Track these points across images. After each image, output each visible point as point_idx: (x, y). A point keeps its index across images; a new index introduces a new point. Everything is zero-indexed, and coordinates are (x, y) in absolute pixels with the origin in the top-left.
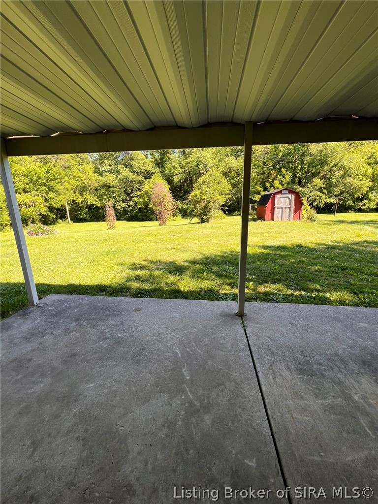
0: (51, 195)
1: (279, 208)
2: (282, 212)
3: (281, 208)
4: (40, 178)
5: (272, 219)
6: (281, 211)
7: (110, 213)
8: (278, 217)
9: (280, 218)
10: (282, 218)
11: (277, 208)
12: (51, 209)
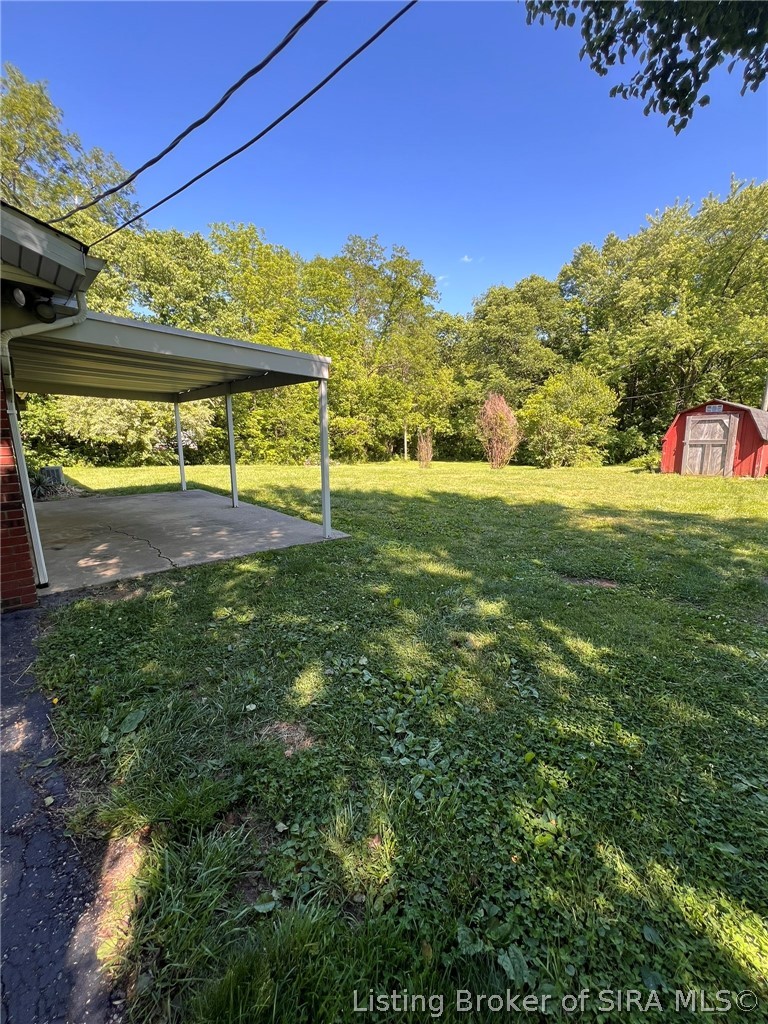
0: (383, 417)
1: (695, 446)
2: (703, 454)
3: (702, 446)
4: (371, 395)
5: (678, 469)
6: (700, 453)
7: (426, 447)
8: (692, 466)
9: (697, 469)
10: (701, 468)
11: (691, 446)
12: (383, 438)
